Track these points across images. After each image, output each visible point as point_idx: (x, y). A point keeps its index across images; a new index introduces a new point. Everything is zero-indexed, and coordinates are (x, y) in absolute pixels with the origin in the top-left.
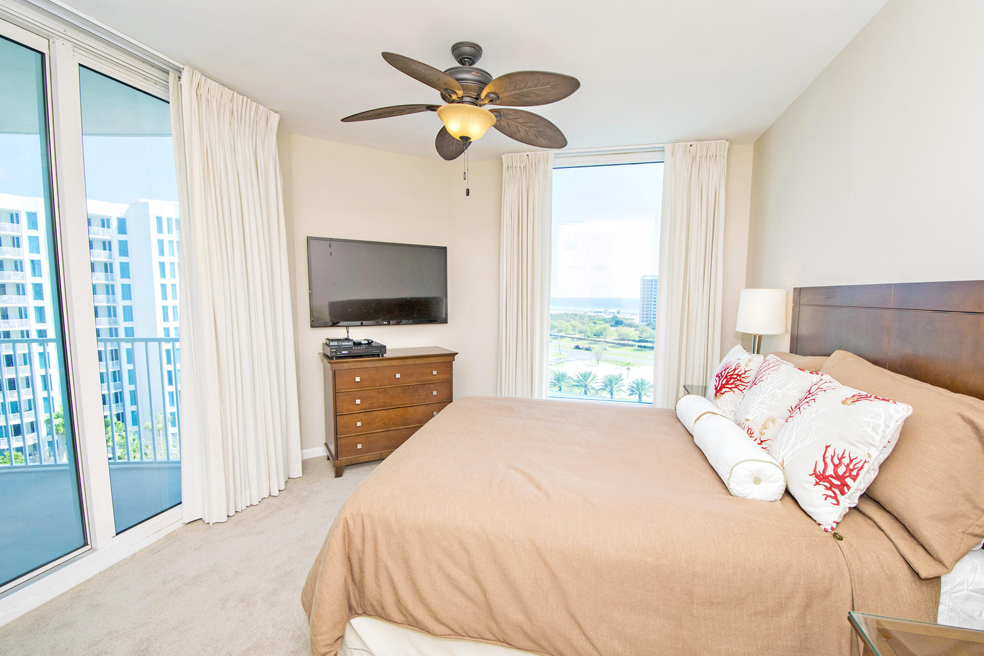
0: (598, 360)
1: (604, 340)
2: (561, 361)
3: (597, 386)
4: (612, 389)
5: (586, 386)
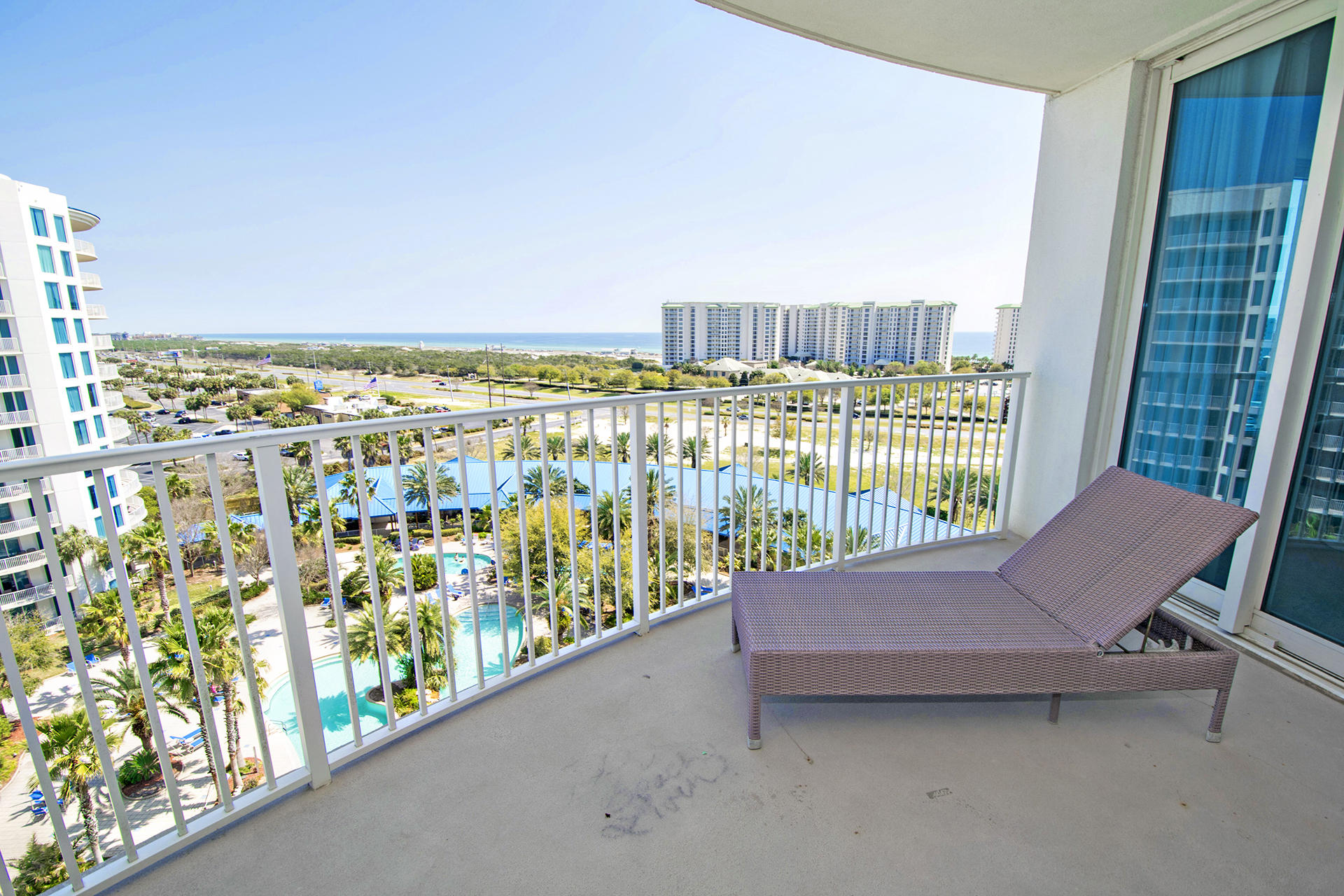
0: (625, 418)
5: (624, 452)
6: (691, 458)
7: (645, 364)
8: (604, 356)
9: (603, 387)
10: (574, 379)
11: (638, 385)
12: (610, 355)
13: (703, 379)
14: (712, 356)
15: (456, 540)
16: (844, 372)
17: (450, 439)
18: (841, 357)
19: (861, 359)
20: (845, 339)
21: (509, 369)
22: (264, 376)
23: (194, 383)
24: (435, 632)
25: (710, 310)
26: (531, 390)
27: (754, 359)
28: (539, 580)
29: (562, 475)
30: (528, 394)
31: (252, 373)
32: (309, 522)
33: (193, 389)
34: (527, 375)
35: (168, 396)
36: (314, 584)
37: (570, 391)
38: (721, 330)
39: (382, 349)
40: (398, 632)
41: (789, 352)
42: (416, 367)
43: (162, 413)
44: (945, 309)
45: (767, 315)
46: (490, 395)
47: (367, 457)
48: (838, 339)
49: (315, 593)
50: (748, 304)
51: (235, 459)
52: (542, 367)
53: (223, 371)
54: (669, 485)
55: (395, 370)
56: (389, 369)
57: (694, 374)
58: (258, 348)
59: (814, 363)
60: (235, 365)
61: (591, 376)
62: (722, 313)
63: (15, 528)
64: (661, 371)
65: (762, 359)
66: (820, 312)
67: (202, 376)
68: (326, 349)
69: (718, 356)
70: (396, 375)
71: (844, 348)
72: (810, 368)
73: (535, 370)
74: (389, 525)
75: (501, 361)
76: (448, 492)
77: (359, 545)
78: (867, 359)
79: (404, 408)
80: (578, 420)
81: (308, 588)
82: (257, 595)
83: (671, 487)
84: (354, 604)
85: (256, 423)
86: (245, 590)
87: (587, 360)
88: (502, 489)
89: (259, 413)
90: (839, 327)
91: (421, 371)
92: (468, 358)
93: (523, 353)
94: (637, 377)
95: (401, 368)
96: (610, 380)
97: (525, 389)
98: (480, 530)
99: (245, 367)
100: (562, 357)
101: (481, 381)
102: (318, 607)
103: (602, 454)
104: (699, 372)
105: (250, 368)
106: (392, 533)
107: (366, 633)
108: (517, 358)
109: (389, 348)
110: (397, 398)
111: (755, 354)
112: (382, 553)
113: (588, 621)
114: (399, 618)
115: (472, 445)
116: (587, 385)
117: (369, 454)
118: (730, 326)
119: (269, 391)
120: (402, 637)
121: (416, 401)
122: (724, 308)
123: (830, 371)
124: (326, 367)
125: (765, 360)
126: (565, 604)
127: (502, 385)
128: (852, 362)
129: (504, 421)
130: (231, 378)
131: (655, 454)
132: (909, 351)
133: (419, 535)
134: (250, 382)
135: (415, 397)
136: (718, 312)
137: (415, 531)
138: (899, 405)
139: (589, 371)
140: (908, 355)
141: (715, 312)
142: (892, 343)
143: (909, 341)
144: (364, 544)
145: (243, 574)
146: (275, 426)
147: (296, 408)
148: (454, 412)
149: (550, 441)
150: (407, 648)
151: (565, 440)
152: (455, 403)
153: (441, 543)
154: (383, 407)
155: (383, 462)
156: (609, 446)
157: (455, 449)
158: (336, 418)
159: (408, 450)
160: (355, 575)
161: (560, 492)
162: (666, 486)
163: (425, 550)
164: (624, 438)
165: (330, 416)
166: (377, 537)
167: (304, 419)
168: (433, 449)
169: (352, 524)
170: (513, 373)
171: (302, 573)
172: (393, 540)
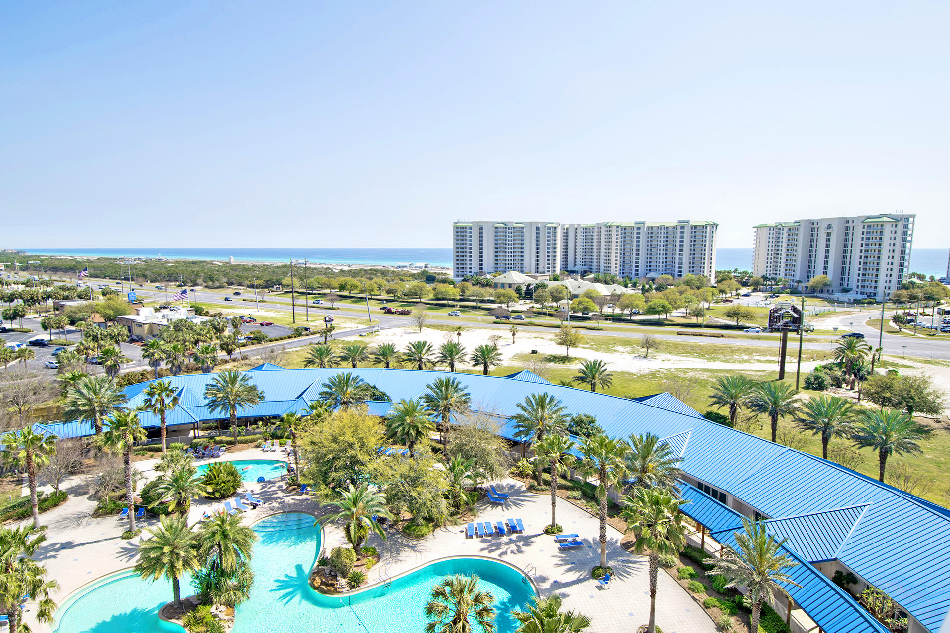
0: (420, 327)
1: (419, 300)
2: (374, 330)
3: (433, 358)
4: (452, 360)
5: (420, 360)
6: (482, 366)
7: (437, 277)
8: (400, 269)
9: (399, 298)
10: (372, 291)
11: (432, 296)
12: (405, 269)
13: (492, 291)
14: (499, 269)
15: (257, 447)
16: (620, 284)
17: (254, 347)
18: (616, 271)
19: (634, 272)
20: (619, 255)
21: (312, 281)
22: (81, 288)
23: (12, 295)
24: (232, 545)
25: (496, 228)
26: (332, 301)
27: (537, 272)
28: (337, 490)
29: (361, 383)
30: (329, 305)
31: (69, 285)
32: (111, 433)
33: (12, 300)
34: (329, 287)
36: (113, 494)
37: (369, 302)
38: (507, 246)
39: (194, 263)
41: (568, 266)
42: (225, 280)
44: (708, 228)
45: (549, 233)
46: (294, 305)
47: (173, 365)
48: (613, 254)
49: (114, 503)
50: (531, 223)
51: (47, 367)
52: (342, 280)
53: (42, 283)
54: (464, 392)
55: (205, 282)
56: (200, 281)
57: (483, 286)
58: (77, 262)
59: (592, 276)
60: (54, 278)
61: (388, 288)
62: (507, 231)
64: (452, 283)
65: (544, 273)
66: (596, 230)
67: (22, 288)
68: (143, 263)
69: (504, 269)
70: (206, 287)
71: (618, 262)
72: (589, 280)
73: (336, 282)
74: (192, 432)
75: (305, 273)
76: (252, 401)
77: (161, 453)
78: (639, 273)
79: (211, 318)
80: (376, 329)
81: (108, 498)
82: (56, 505)
83: (466, 394)
84: (153, 515)
85: (70, 332)
86: (45, 500)
87: (384, 273)
88: (303, 396)
89: (72, 323)
90: (613, 244)
91: (230, 284)
92: (274, 272)
93: (325, 266)
94: (431, 288)
95: (211, 280)
96: (406, 291)
97: (327, 300)
98: (281, 437)
99: (64, 279)
100: (361, 270)
101: (286, 293)
102: (117, 517)
103: (398, 362)
104: (487, 284)
105: (69, 281)
106: (195, 441)
107: (162, 548)
108: (319, 271)
109: (201, 262)
110: (206, 308)
111: (538, 268)
112: (182, 462)
113: (386, 530)
114: (196, 530)
115: (275, 353)
116: (384, 296)
117: (176, 363)
118: (515, 242)
119: (84, 302)
120: (198, 551)
121: (224, 311)
122: (510, 226)
123: (606, 283)
124: (140, 280)
125: (547, 274)
126: (363, 514)
127: (305, 297)
128: (626, 275)
129: (306, 329)
130: (49, 289)
131: (449, 361)
132: (677, 265)
133: (221, 442)
134: (66, 293)
135: (223, 307)
136: (504, 230)
137: (217, 438)
138: (672, 314)
139: (386, 283)
140: (677, 269)
141: (502, 230)
142: (662, 258)
143: (677, 256)
144: (166, 452)
145: (43, 484)
146: (87, 335)
147: (108, 319)
148: (259, 321)
149: (349, 350)
150: (203, 563)
151: (364, 348)
152: (261, 313)
153: (242, 449)
154: (192, 318)
155: (189, 370)
156: (405, 354)
157: (259, 357)
158: (146, 327)
159: (214, 359)
160: (154, 485)
161: (359, 400)
162: (461, 393)
163: (226, 457)
164: (419, 346)
165: (140, 325)
166: (179, 444)
167: (116, 329)
168: (239, 356)
169: (154, 433)
170: (316, 285)
171: (102, 483)
172: (195, 447)
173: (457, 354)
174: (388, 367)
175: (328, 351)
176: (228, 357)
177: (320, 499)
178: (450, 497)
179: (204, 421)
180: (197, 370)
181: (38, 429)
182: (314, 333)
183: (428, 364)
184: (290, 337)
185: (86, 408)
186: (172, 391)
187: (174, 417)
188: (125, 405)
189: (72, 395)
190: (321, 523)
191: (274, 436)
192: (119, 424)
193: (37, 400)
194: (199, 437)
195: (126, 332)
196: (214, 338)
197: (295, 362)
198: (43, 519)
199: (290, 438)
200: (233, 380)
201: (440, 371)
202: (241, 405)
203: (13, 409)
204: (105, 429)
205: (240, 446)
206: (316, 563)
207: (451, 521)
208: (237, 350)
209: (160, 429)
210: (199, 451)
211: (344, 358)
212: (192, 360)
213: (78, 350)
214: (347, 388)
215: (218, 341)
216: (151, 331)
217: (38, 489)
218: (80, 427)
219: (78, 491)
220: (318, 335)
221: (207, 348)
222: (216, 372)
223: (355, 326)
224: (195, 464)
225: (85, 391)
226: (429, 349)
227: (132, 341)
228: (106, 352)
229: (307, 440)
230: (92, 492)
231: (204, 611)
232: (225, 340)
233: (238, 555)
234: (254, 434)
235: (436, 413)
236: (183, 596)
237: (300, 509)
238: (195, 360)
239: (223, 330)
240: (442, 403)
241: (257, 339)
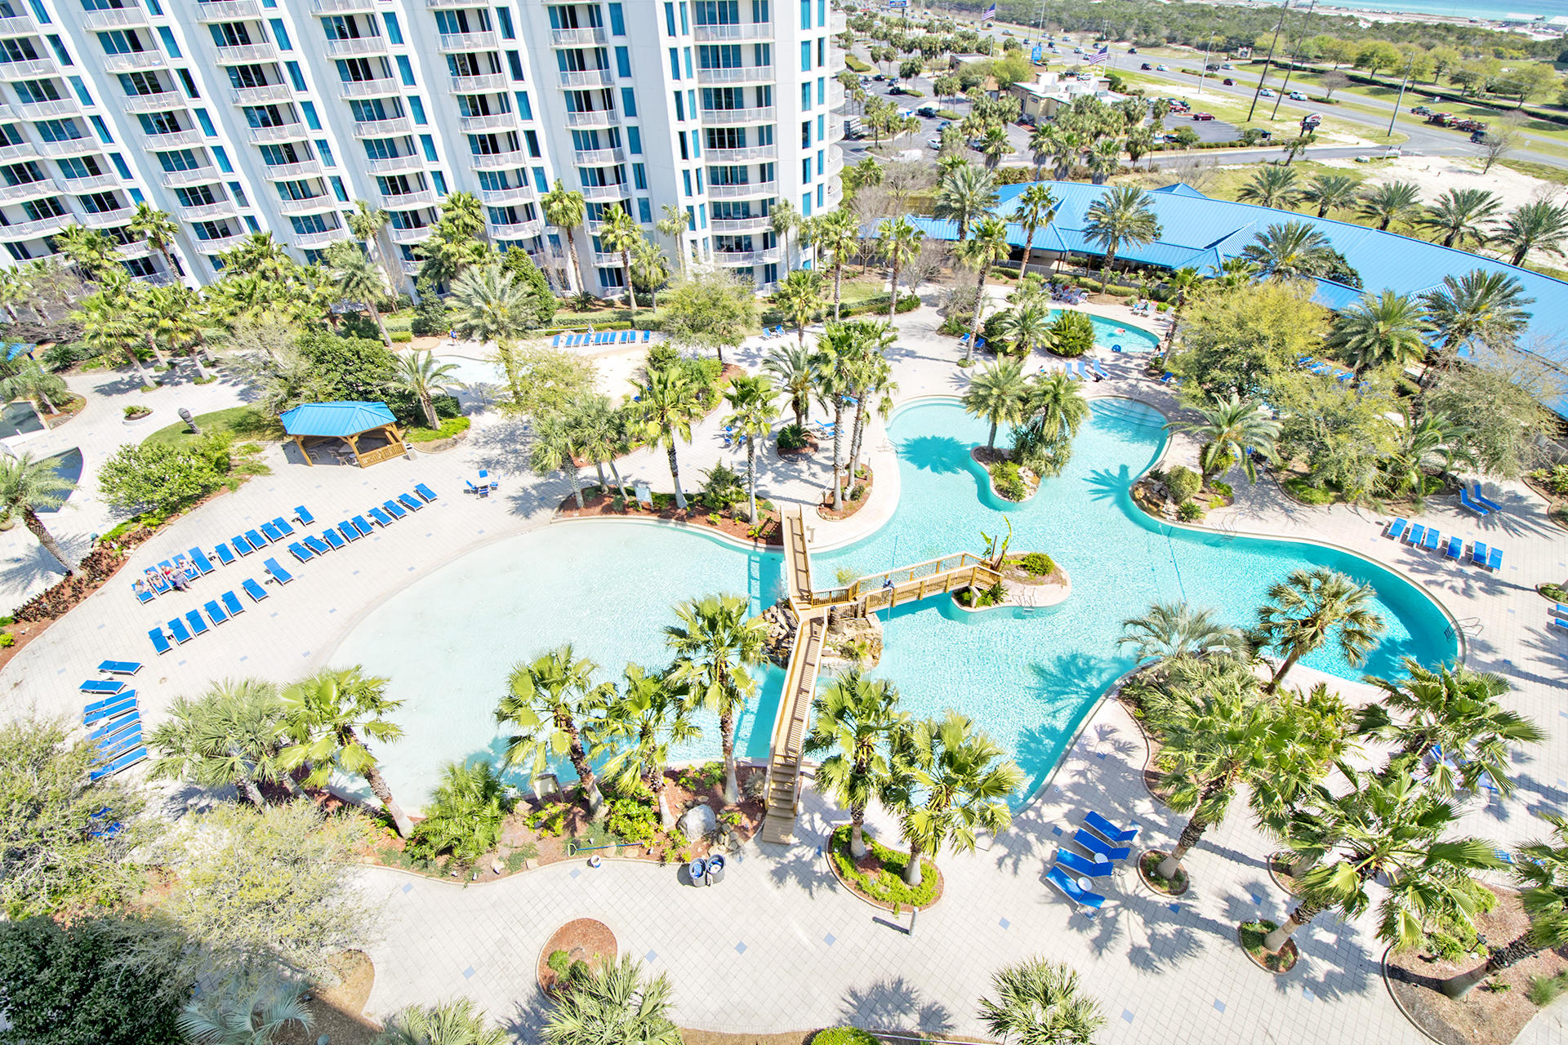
0: (1490, 161)
1: (1516, 104)
2: (1388, 152)
3: (1486, 230)
4: (1528, 242)
5: (1456, 228)
8: (1506, 30)
9: (1472, 94)
10: (1421, 73)
11: (1553, 98)
12: (1519, 30)
15: (1126, 304)
17: (1172, 154)
21: (1311, 45)
22: (982, 36)
23: (913, 42)
24: (1060, 413)
26: (1332, 86)
28: (1214, 395)
29: (1322, 245)
30: (1322, 93)
31: (971, 31)
33: (910, 51)
34: (1337, 57)
35: (887, 59)
36: (960, 314)
37: (1405, 96)
40: (1021, 399)
42: (1165, 32)
43: (878, 79)
46: (1260, 87)
47: (1060, 165)
49: (959, 325)
51: (929, 147)
52: (1368, 44)
53: (944, 27)
54: (1521, 309)
55: (1136, 35)
56: (1129, 33)
60: (958, 20)
61: (1457, 70)
63: (747, 192)
67: (921, 33)
70: (1136, 43)
73: (1353, 50)
74: (1056, 263)
75: (1303, 26)
76: (1141, 236)
77: (1016, 281)
80: (1393, 151)
81: (954, 317)
82: (909, 310)
83: (1522, 314)
84: (991, 350)
85: (960, 101)
86: (901, 302)
87: (1463, 35)
88: (1218, 246)
89: (964, 89)
91: (1171, 40)
92: (1249, 20)
93: (1345, 14)
95: (1146, 31)
96: (1497, 80)
97: (1323, 84)
98: (1164, 300)
99: (967, 22)
101: (1255, 62)
102: (958, 341)
103: (1410, 222)
105: (971, 24)
108: (1330, 23)
110: (1124, 81)
112: (1036, 298)
113: (1258, 472)
114: (1029, 382)
115: (1201, 168)
116: (1443, 87)
117: (1064, 162)
119: (982, 59)
121: (1149, 88)
124: (1053, 26)
126: (1235, 439)
127: (1286, 73)
129: (1265, 135)
130: (949, 37)
131: (1518, 242)
133: (1084, 285)
134: (965, 44)
135: (1149, 81)
137: (1082, 280)
139: (1459, 58)
144: (1021, 281)
145: (902, 284)
146: (976, 108)
147: (1004, 86)
148: (1194, 111)
149: (1326, 182)
150: (1025, 420)
151: (1354, 185)
152: (1202, 96)
153: (1107, 302)
154: (1102, 95)
155: (1077, 176)
156: (1430, 210)
157: (1174, 171)
158: (1043, 103)
159: (1113, 164)
160: (1000, 318)
161: (1307, 273)
162: (1512, 309)
163: (1085, 307)
164: (1468, 201)
165: (1036, 100)
166: (1038, 276)
167: (1009, 102)
168: (1146, 166)
169: (1017, 253)
170: (1314, 52)
171: (953, 298)
172: (1054, 283)
173: (1546, 231)
174: (1383, 228)
175: (1287, 178)
176: (1130, 165)
177: (1183, 399)
178: (1389, 468)
179: (1074, 253)
180: (1086, 177)
181: (909, 220)
182: (1275, 144)
183: (1468, 240)
184: (1232, 146)
185: (958, 205)
186: (1050, 201)
187: (1043, 238)
188: (994, 210)
189: (948, 186)
190: (1172, 429)
191: (1155, 296)
192: (985, 233)
193: (913, 186)
194: (1062, 272)
195: (1017, 109)
196: (1122, 132)
197: (1225, 188)
198: (898, 320)
199: (1173, 304)
200: (1129, 201)
201: (1489, 259)
202: (1126, 239)
203: (892, 192)
204: (970, 236)
205: (1105, 297)
206: (1147, 473)
207: (1370, 503)
208: (1147, 156)
209: (1023, 250)
210: (1058, 290)
211: (1310, 197)
212: (1084, 161)
213: (963, 128)
214: (1293, 249)
215: (1126, 137)
216: (1046, 111)
217: (899, 288)
218: (946, 228)
219: (931, 301)
220: (1281, 148)
221: (1109, 146)
222: (1109, 184)
223: (1357, 140)
224: (1050, 306)
225: (960, 183)
226: (1487, 210)
227: (1022, 122)
228: (991, 135)
229: (1199, 314)
230: (942, 306)
231: (1011, 468)
232: (1136, 136)
233: (1062, 426)
234: (1129, 285)
235: (1438, 331)
236: (996, 446)
237: (1152, 401)
238: (1089, 162)
239: (1137, 120)
240: (1460, 317)
241: (1181, 141)
